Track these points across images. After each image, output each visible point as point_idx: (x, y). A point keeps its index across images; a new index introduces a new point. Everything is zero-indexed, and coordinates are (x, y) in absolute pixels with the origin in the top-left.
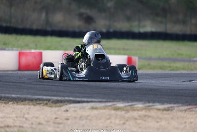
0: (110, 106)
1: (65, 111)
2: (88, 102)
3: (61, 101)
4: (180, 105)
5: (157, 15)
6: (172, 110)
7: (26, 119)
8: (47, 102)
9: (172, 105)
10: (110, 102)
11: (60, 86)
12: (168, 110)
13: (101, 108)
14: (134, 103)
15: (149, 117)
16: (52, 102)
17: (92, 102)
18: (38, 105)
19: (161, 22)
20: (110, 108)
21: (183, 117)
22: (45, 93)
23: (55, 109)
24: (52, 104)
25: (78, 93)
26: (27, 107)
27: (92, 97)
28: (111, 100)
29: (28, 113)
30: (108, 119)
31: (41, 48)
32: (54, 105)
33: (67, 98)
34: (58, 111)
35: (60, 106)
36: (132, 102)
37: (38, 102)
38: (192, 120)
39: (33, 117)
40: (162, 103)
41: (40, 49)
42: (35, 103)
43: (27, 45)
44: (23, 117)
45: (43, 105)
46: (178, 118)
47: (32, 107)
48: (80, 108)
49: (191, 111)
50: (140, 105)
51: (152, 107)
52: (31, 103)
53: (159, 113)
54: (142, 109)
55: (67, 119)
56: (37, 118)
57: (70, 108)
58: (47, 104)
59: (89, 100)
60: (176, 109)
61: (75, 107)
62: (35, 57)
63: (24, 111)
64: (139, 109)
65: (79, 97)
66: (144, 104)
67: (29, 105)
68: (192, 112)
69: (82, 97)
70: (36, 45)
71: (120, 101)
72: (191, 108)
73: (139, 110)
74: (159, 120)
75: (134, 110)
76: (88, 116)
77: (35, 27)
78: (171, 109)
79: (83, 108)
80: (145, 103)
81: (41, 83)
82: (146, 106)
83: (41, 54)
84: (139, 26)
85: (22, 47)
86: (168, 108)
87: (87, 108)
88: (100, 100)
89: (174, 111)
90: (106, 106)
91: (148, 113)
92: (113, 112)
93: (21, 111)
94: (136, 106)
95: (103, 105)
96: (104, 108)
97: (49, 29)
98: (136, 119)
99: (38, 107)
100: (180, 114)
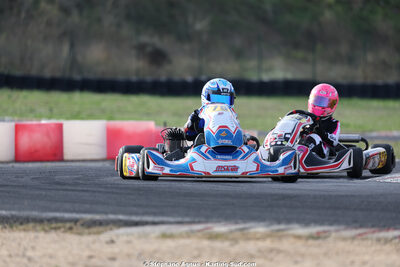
0: (199, 231)
1: (107, 243)
2: (154, 223)
3: (100, 223)
4: (342, 227)
5: (296, 46)
6: (326, 237)
7: (30, 259)
8: (72, 224)
9: (326, 228)
10: (199, 222)
11: (100, 192)
12: (317, 237)
13: (181, 236)
14: (247, 225)
15: (279, 251)
16: (82, 225)
17: (162, 223)
18: (53, 231)
19: (304, 60)
20: (200, 234)
21: (349, 252)
22: (68, 206)
23: (87, 239)
24: (81, 229)
25: (135, 206)
26: (32, 235)
27: (162, 214)
28: (203, 219)
29: (33, 248)
30: (195, 257)
31: (61, 115)
32: (86, 231)
33: (112, 217)
34: (94, 242)
35: (99, 233)
36: (245, 222)
37: (54, 225)
38: (367, 258)
39: (44, 255)
40: (306, 223)
41: (58, 119)
42: (47, 228)
43: (32, 111)
44: (24, 256)
45: (64, 232)
46: (337, 254)
47: (42, 234)
48: (140, 237)
49: (363, 239)
50: (260, 229)
51: (286, 233)
52: (39, 227)
53: (299, 244)
54: (264, 237)
55: (113, 259)
56: (51, 257)
57: (118, 236)
58: (71, 228)
59: (157, 219)
60: (334, 235)
61: (128, 235)
62: (48, 134)
63: (24, 243)
64: (258, 236)
65: (137, 214)
66: (268, 226)
67: (36, 231)
68: (365, 242)
69: (144, 214)
70: (51, 110)
71: (219, 222)
72: (365, 233)
73: (258, 239)
74: (299, 259)
75: (248, 239)
76: (155, 251)
77: (48, 73)
78: (323, 235)
79: (146, 236)
80: (271, 224)
81: (59, 187)
82: (273, 231)
83: (60, 127)
84: (260, 69)
85: (22, 115)
86: (318, 233)
87: (153, 235)
88: (179, 219)
89: (330, 240)
90: (192, 232)
91: (276, 245)
92: (206, 243)
93: (19, 244)
94: (252, 230)
95: (185, 228)
96: (189, 235)
97: (77, 77)
98: (252, 256)
99: (53, 235)
100: (341, 245)
